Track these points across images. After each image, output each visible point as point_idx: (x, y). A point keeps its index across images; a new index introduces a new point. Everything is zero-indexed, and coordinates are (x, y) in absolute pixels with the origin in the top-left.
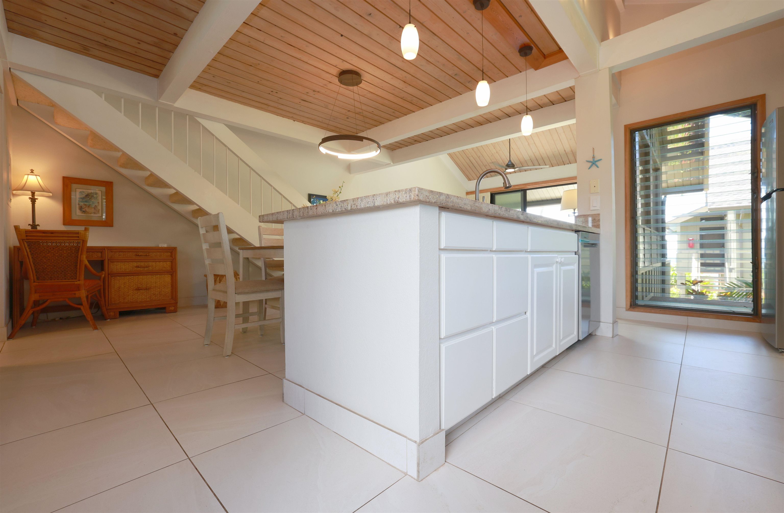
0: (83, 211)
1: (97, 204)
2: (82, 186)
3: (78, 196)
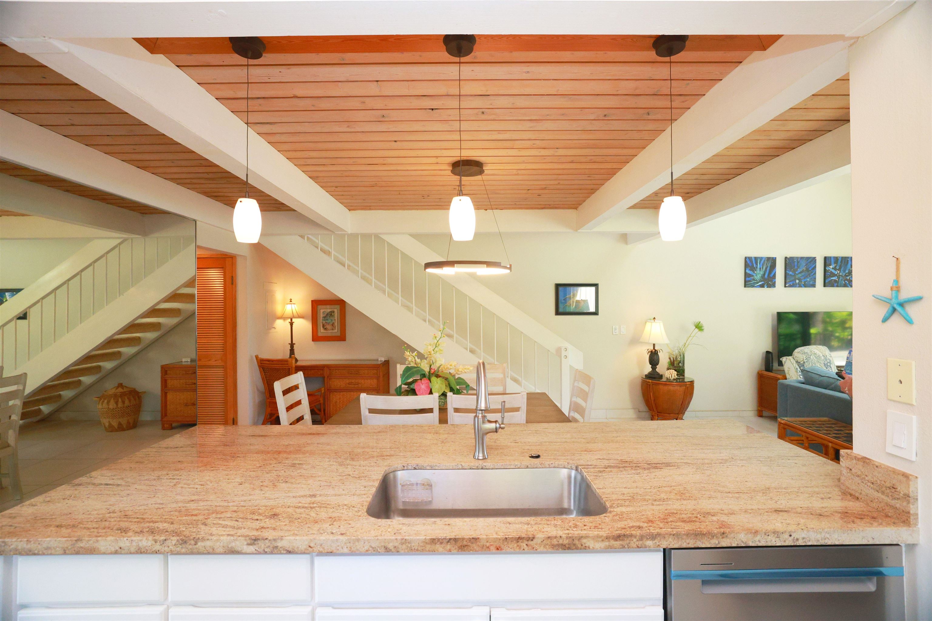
0: (325, 329)
1: (334, 321)
2: (324, 306)
3: (322, 316)
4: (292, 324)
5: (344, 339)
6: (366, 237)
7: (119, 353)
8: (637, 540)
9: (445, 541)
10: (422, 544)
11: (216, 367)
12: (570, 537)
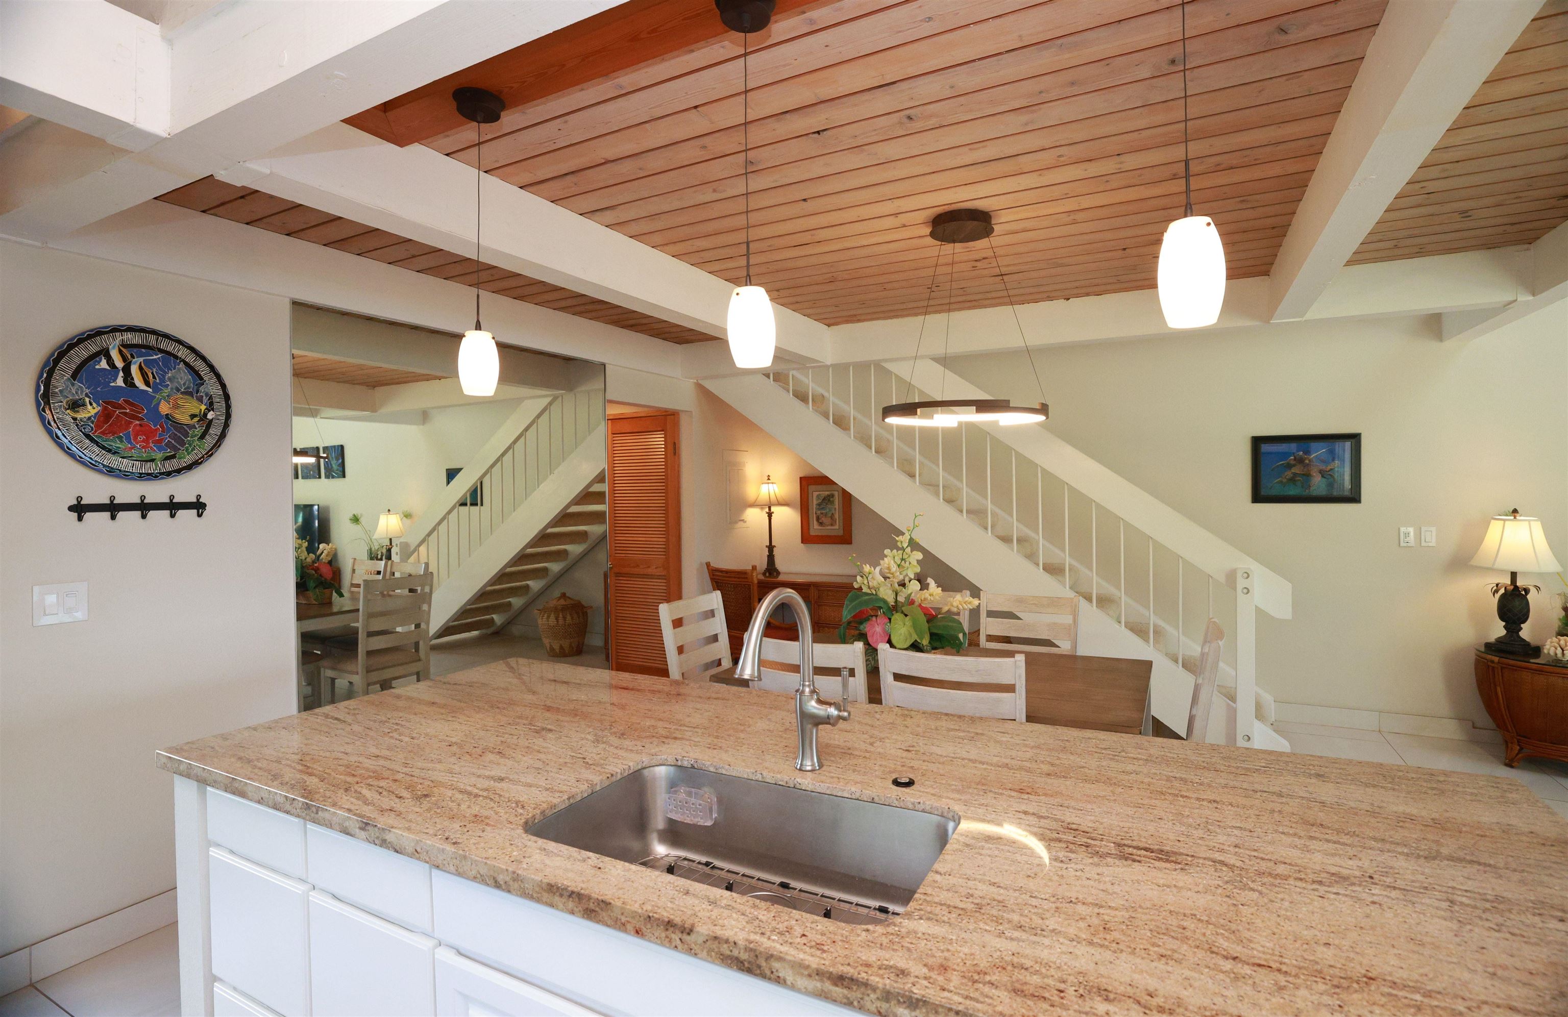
0: (821, 522)
1: (833, 511)
2: (819, 487)
3: (815, 502)
4: (770, 515)
5: (849, 542)
6: (862, 367)
7: (565, 551)
8: (878, 998)
9: (566, 894)
10: (537, 889)
11: (651, 576)
12: (751, 950)
